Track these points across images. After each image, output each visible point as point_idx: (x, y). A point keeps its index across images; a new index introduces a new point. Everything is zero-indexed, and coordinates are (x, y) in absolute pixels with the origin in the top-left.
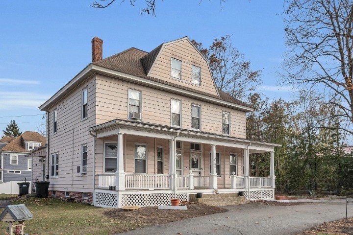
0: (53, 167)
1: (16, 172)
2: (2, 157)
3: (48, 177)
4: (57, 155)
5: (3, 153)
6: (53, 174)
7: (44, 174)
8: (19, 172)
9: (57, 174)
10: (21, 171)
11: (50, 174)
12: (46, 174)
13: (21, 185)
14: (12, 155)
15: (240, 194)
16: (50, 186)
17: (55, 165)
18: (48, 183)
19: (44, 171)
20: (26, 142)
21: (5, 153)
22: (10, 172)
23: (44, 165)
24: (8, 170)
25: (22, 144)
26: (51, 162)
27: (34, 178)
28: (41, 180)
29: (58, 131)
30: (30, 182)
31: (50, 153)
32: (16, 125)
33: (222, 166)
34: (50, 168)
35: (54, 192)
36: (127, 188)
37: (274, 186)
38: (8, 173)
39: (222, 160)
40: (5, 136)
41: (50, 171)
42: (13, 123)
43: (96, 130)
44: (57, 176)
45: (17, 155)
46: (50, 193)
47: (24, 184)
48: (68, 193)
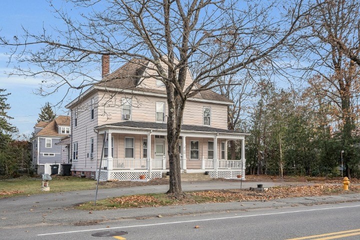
0: (74, 152)
1: (50, 155)
2: (39, 141)
3: (71, 161)
4: (77, 144)
5: (39, 138)
6: (74, 159)
7: (69, 158)
8: (53, 155)
9: (77, 158)
10: (54, 154)
11: (73, 158)
12: (70, 158)
13: (52, 166)
14: (46, 139)
15: (206, 173)
16: (72, 167)
17: (76, 151)
18: (71, 165)
19: (69, 155)
20: (59, 126)
21: (41, 138)
22: (45, 155)
23: (69, 151)
24: (44, 153)
25: (56, 128)
26: (73, 149)
27: (62, 161)
28: (67, 163)
29: (78, 126)
30: (60, 164)
31: (73, 142)
32: (50, 108)
33: (201, 152)
34: (73, 153)
35: (75, 172)
36: (114, 168)
37: (244, 168)
38: (44, 156)
39: (201, 146)
40: (40, 119)
41: (73, 156)
42: (47, 105)
43: (98, 129)
44: (77, 160)
45: (51, 139)
46: (73, 172)
47: (54, 166)
48: (83, 172)
